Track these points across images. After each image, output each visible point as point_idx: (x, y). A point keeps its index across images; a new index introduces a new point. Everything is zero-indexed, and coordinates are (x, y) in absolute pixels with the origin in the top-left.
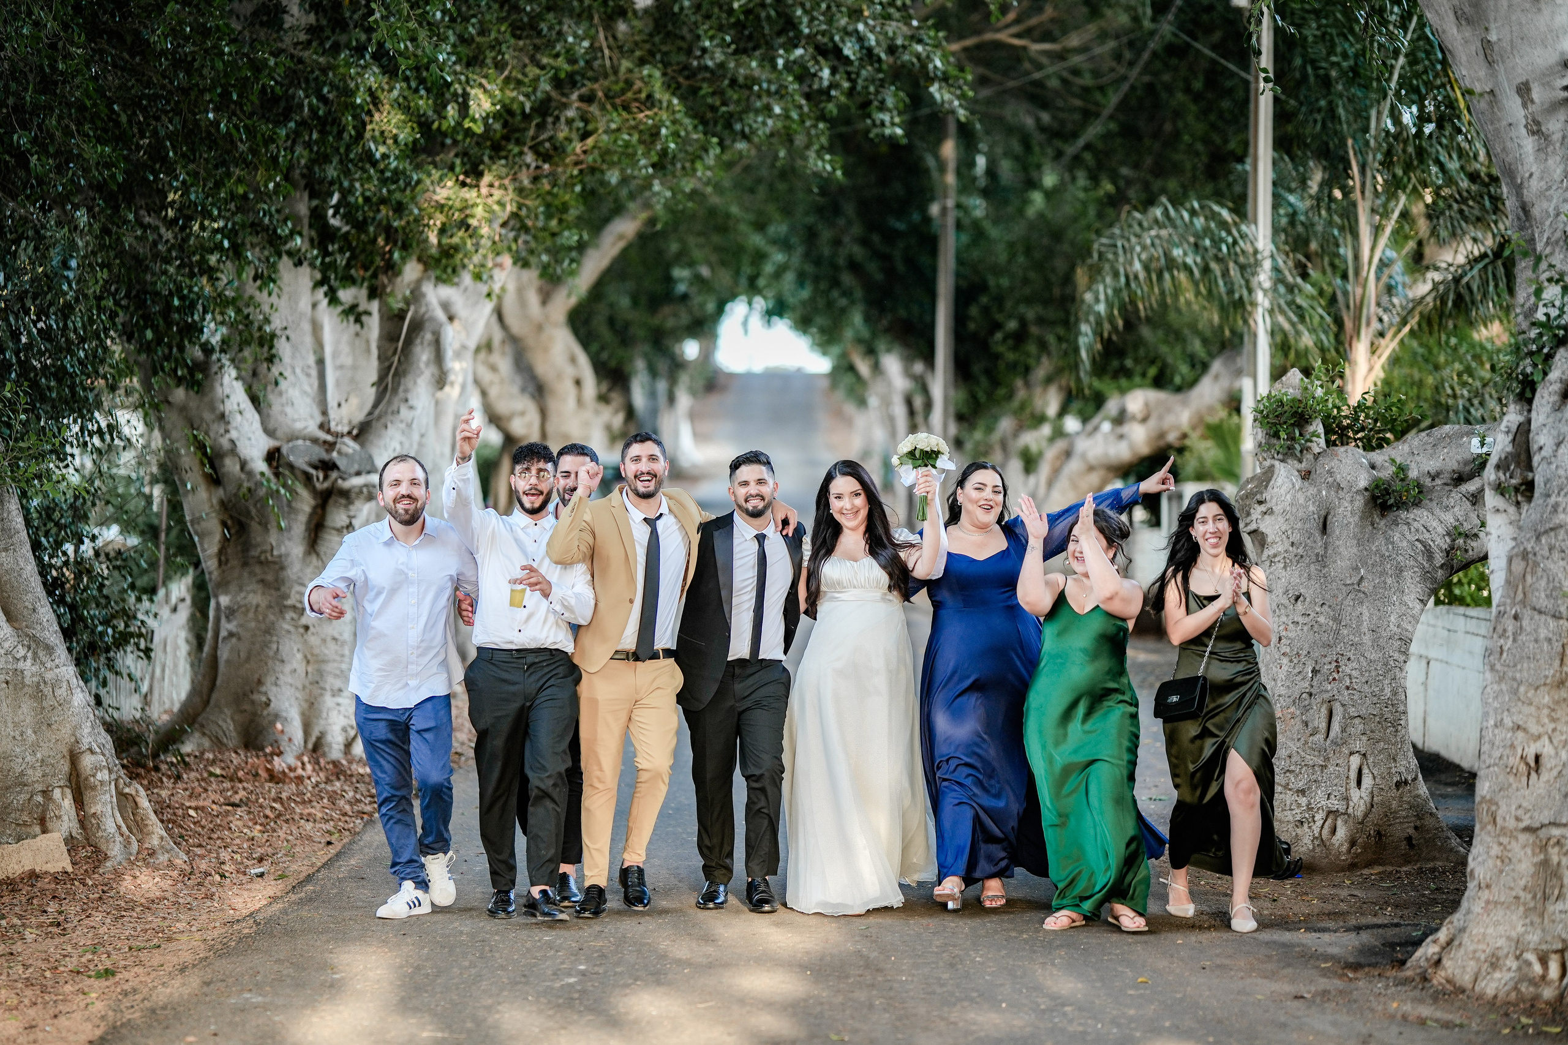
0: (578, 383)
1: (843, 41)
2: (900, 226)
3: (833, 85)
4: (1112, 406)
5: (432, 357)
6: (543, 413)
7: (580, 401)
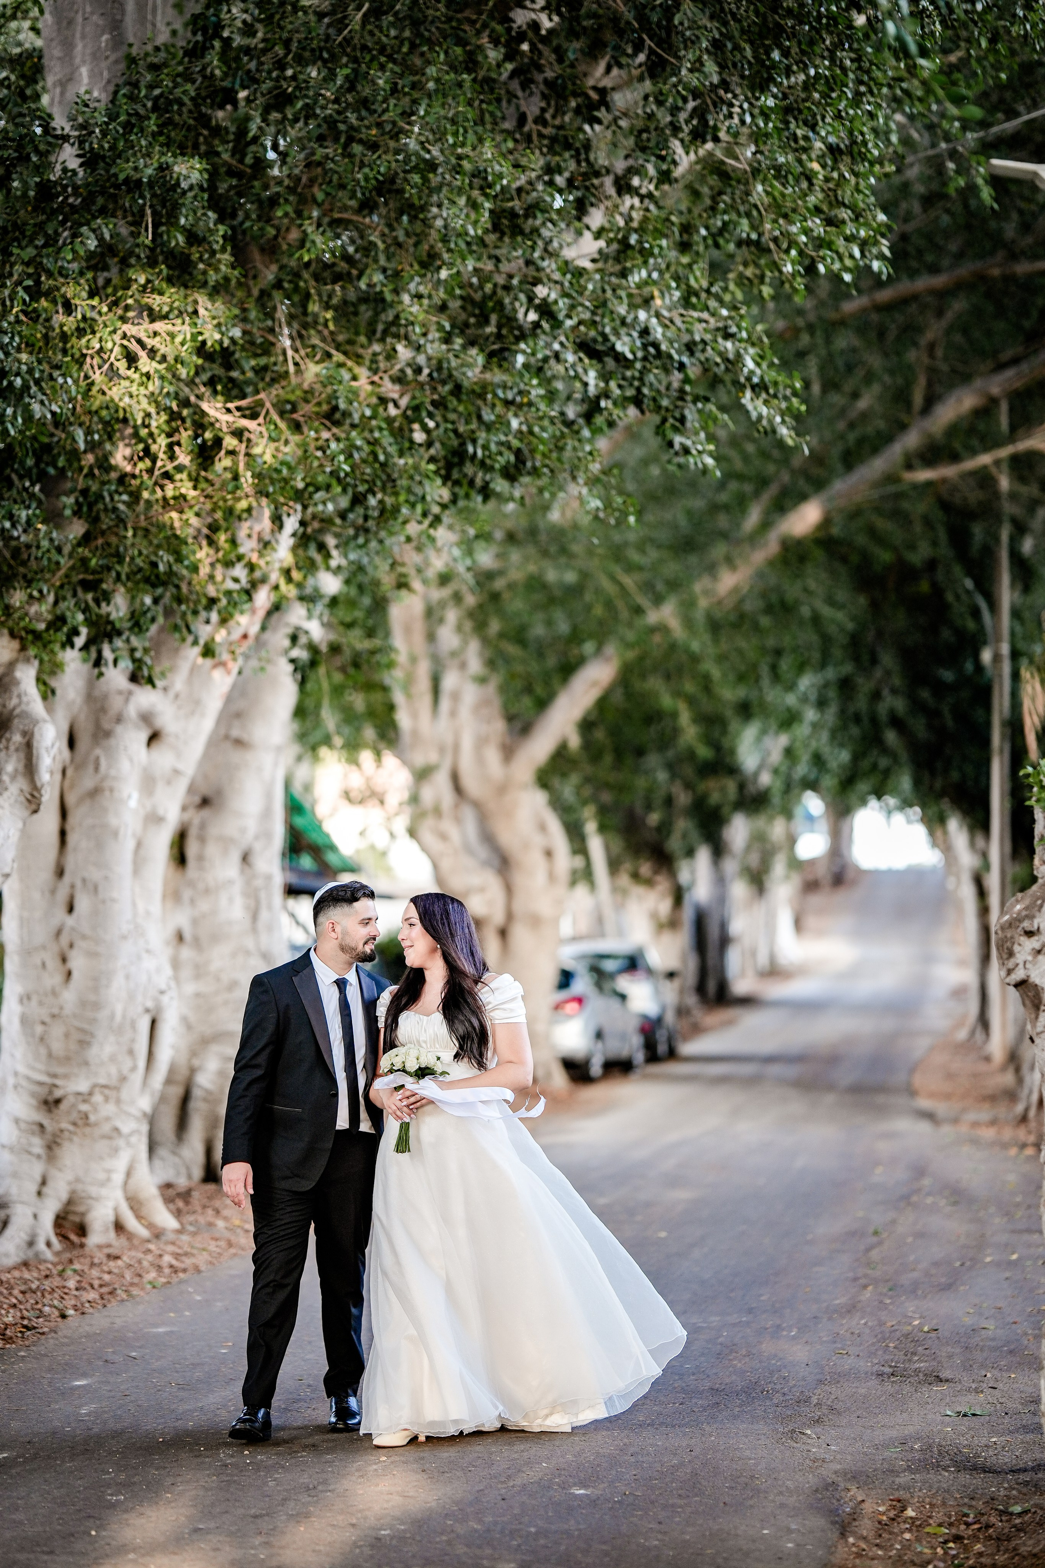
0: (549, 854)
1: (617, 334)
2: (948, 676)
5: (21, 767)
6: (509, 890)
7: (551, 877)
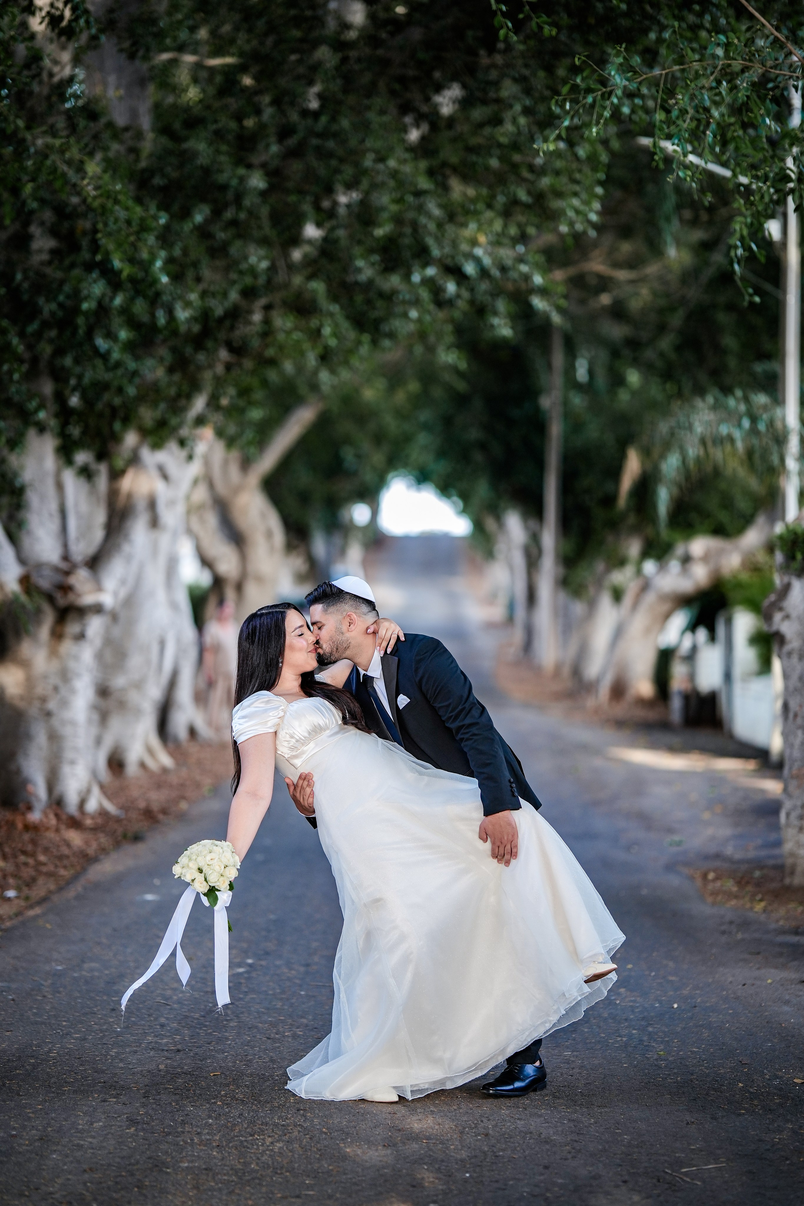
1: (464, 262)
3: (458, 296)
4: (680, 550)
6: (244, 558)
